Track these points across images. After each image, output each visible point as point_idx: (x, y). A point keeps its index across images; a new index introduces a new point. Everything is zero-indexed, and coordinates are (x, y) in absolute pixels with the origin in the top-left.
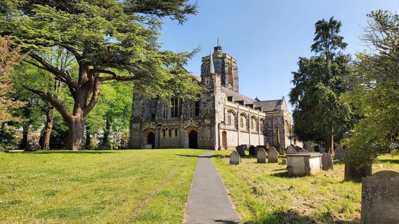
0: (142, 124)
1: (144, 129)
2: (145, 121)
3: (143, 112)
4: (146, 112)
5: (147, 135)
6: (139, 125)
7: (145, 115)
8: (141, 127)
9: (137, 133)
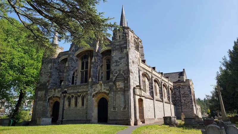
0: (47, 91)
1: (48, 97)
2: (51, 88)
3: (50, 77)
4: (54, 77)
5: (52, 105)
6: (44, 92)
7: (51, 81)
8: (45, 95)
9: (41, 102)
